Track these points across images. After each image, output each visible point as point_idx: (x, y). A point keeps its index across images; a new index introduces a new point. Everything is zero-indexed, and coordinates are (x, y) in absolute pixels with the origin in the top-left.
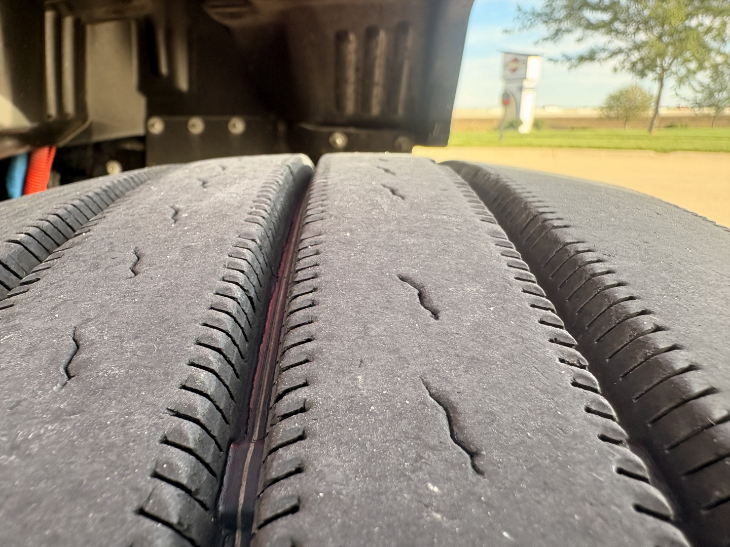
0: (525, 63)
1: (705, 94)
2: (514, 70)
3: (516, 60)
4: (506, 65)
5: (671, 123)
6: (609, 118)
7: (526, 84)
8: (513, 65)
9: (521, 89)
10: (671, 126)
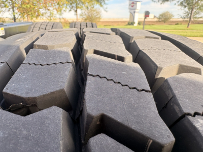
0: (136, 4)
1: (187, 14)
2: (132, 6)
3: (133, 3)
4: (130, 5)
5: (177, 23)
6: (159, 21)
7: (136, 11)
8: (132, 5)
9: (135, 12)
10: (177, 24)
